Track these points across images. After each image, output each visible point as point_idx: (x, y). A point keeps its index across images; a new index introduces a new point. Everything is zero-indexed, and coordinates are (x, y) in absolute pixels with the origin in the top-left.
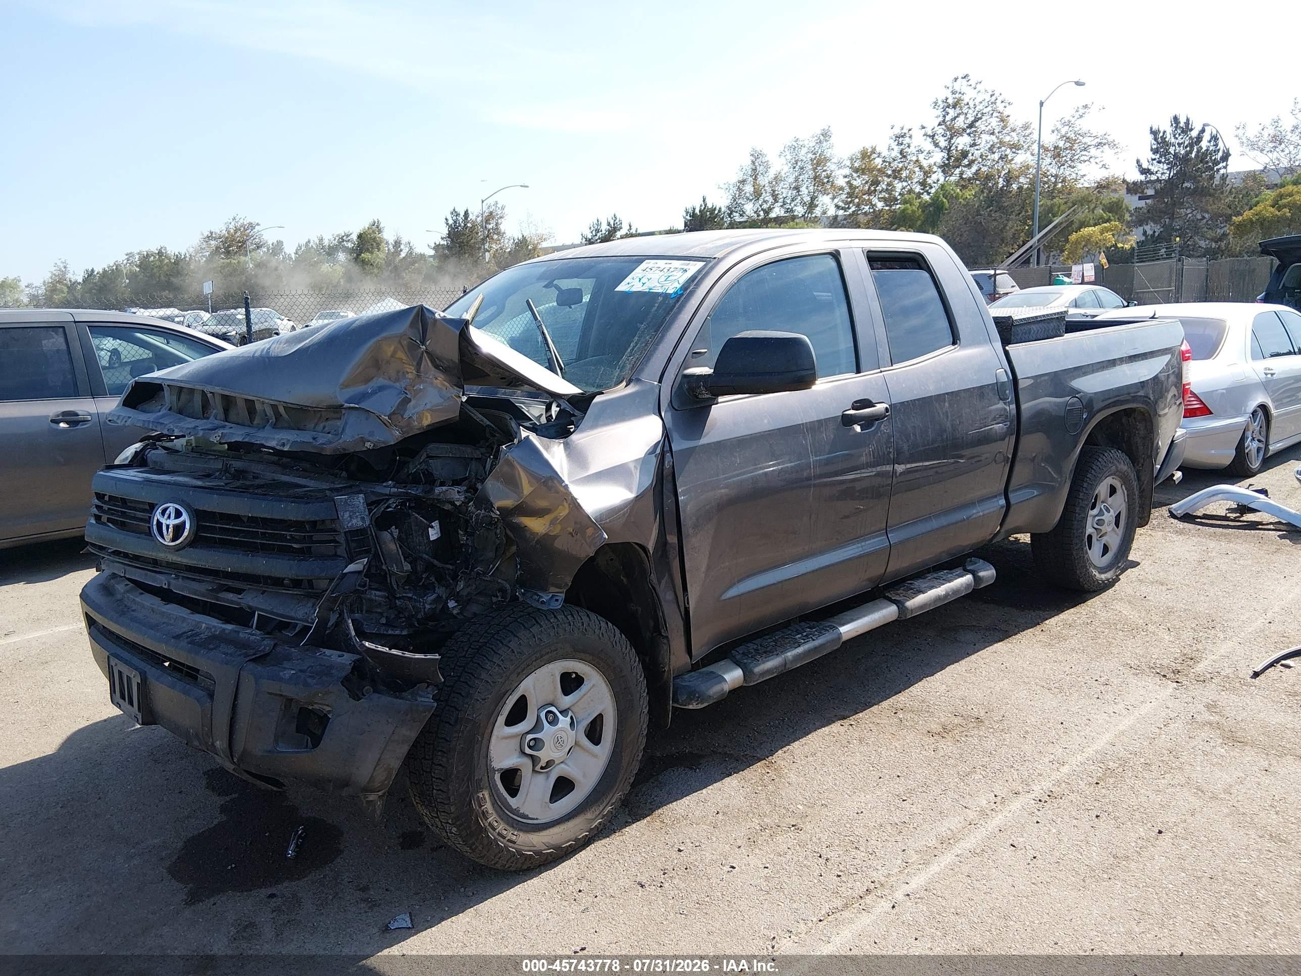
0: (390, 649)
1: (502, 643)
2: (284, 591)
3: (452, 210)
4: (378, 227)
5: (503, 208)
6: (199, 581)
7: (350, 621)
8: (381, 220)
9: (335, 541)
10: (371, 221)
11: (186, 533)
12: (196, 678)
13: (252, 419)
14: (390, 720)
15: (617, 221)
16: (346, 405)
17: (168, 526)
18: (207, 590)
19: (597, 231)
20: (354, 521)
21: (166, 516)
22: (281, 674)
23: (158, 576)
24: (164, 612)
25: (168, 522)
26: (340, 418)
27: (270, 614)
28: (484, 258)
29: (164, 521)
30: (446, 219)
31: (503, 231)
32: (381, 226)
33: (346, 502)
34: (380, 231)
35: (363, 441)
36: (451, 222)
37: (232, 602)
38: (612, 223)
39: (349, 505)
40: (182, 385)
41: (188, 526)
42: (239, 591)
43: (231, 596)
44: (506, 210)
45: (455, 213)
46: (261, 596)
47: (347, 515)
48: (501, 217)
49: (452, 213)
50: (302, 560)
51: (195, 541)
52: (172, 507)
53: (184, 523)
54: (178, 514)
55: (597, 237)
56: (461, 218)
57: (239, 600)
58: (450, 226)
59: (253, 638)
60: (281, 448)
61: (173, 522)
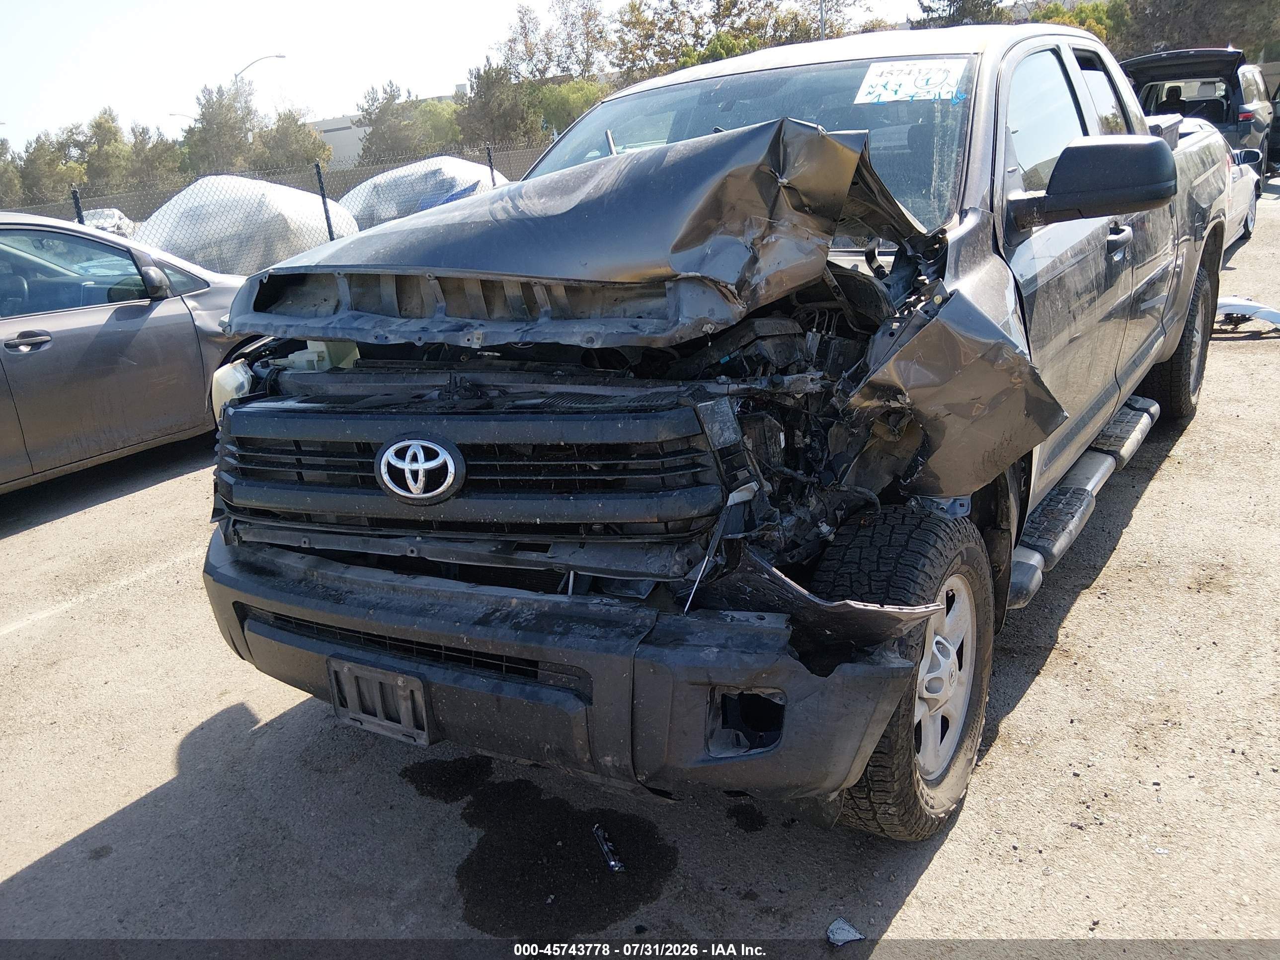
0: (882, 606)
1: (917, 569)
2: (627, 541)
3: (202, 87)
4: (110, 115)
5: (250, 83)
6: (470, 541)
7: (774, 569)
8: (112, 108)
9: (695, 465)
10: (101, 109)
11: (450, 479)
12: (535, 675)
13: (490, 312)
14: (870, 696)
15: (394, 88)
16: (684, 274)
17: (415, 474)
18: (491, 552)
19: (374, 100)
20: (726, 434)
21: (408, 457)
22: (701, 654)
23: (392, 541)
24: (422, 590)
25: (415, 466)
26: (665, 296)
27: (599, 573)
28: (247, 139)
29: (406, 466)
30: (198, 99)
31: (254, 109)
32: (114, 114)
33: (713, 410)
34: (113, 120)
35: (701, 322)
36: (203, 102)
37: (536, 563)
38: (388, 90)
39: (717, 413)
40: (378, 271)
41: (451, 469)
42: (544, 548)
43: (534, 556)
44: (254, 86)
45: (207, 91)
46: (582, 550)
47: (716, 427)
48: (250, 94)
49: (203, 92)
50: (662, 496)
51: (465, 488)
52: (416, 446)
53: (444, 466)
54: (430, 455)
55: (374, 108)
56: (215, 97)
57: (551, 560)
58: (203, 106)
59: (612, 610)
60: (589, 346)
61: (422, 466)
